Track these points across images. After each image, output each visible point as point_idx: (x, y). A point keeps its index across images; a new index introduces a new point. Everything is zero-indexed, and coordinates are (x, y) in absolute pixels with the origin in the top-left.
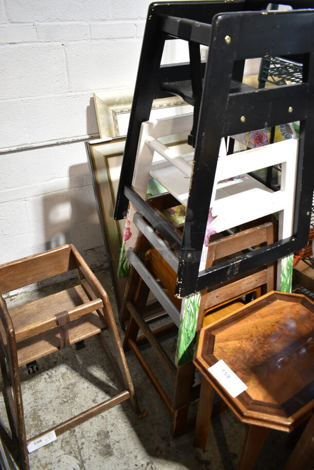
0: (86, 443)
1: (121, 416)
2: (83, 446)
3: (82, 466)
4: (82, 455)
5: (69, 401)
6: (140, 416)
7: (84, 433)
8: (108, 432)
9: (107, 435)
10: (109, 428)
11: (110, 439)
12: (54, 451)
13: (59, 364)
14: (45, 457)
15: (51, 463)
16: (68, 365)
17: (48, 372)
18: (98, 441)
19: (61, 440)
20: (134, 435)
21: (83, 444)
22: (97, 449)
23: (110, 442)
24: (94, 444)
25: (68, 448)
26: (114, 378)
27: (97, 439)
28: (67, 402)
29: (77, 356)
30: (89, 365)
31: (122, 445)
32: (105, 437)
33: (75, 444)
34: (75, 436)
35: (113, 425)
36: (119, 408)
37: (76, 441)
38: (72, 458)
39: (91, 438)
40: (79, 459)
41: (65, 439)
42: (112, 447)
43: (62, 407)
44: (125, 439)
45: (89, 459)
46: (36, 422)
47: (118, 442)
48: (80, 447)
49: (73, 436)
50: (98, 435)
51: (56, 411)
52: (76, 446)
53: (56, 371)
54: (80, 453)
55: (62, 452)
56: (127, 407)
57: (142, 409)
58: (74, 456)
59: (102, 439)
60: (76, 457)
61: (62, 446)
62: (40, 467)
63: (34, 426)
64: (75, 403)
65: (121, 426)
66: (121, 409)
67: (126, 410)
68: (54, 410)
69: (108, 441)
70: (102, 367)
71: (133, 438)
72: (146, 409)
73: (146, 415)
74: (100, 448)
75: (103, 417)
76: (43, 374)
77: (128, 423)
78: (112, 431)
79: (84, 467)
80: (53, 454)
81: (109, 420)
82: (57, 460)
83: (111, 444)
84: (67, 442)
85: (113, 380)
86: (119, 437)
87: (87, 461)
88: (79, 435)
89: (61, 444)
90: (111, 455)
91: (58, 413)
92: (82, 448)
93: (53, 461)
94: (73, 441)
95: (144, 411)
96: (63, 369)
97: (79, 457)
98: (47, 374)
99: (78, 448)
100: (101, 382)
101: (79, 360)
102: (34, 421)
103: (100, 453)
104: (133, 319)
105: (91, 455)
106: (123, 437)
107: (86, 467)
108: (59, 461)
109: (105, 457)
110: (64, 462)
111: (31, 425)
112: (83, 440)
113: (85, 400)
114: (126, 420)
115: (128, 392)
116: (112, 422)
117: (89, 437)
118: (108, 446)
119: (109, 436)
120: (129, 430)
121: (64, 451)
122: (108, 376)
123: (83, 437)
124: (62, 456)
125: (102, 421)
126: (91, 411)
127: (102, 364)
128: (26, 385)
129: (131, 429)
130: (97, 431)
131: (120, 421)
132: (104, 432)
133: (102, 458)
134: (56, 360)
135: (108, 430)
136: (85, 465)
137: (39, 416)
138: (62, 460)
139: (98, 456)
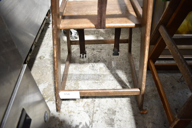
0: (99, 111)
1: (128, 105)
2: (97, 112)
3: (91, 123)
4: (94, 117)
5: (98, 83)
6: (142, 112)
7: (100, 105)
8: (116, 111)
9: (114, 113)
10: (117, 109)
11: (115, 116)
12: (79, 107)
13: (100, 62)
14: (72, 107)
15: (74, 112)
16: (105, 64)
17: (93, 64)
18: (107, 114)
19: (85, 102)
20: (133, 122)
21: (97, 110)
22: (104, 118)
23: (115, 118)
24: (104, 114)
25: (87, 109)
26: (131, 81)
27: (107, 112)
28: (97, 83)
29: (112, 62)
30: (117, 68)
31: (122, 124)
32: (113, 113)
33: (92, 109)
34: (94, 104)
35: (120, 108)
36: (128, 100)
37: (94, 107)
38: (87, 115)
39: (103, 110)
40: (91, 118)
41: (88, 103)
42: (115, 122)
43: (93, 84)
44: (126, 121)
45: (97, 122)
46: (75, 86)
47: (120, 121)
48: (95, 112)
49: (93, 103)
50: (108, 110)
51: (89, 85)
52: (92, 110)
53: (97, 65)
54: (93, 115)
55: (83, 109)
56: (134, 102)
57: (144, 108)
58: (88, 115)
59: (110, 114)
60: (90, 116)
61: (84, 106)
62: (67, 111)
63: (74, 88)
64: (101, 86)
65: (126, 112)
66: (130, 102)
67: (133, 104)
68: (88, 84)
69: (113, 117)
70: (126, 73)
71: (131, 123)
72: (147, 109)
73: (147, 113)
74: (107, 118)
75: (115, 101)
76: (90, 63)
77: (132, 112)
78: (118, 112)
79: (92, 125)
80: (77, 108)
81: (119, 104)
82: (78, 112)
83: (115, 120)
84: (88, 105)
85: (130, 82)
86: (122, 118)
87: (96, 122)
88: (96, 104)
89: (84, 105)
90: (112, 127)
91: (89, 87)
92: (96, 113)
93: (75, 112)
94: (92, 106)
95: (146, 110)
96: (101, 65)
97: (92, 117)
98: (92, 65)
99: (93, 112)
100: (122, 80)
101: (113, 64)
102: (75, 85)
103: (106, 122)
104: (162, 38)
105: (99, 120)
106: (124, 119)
107: (93, 126)
108: (79, 113)
109: (108, 125)
110: (81, 115)
111: (72, 86)
112: (98, 109)
113: (108, 86)
114: (131, 110)
115: (139, 90)
116: (120, 106)
117: (102, 108)
118: (112, 120)
119: (115, 114)
120: (130, 117)
121: (84, 109)
122: (128, 79)
123: (99, 107)
124: (82, 111)
125: (114, 103)
126: (108, 91)
127: (126, 71)
128: (78, 66)
129: (132, 117)
130: (108, 107)
131: (126, 108)
132: (113, 110)
133: (106, 125)
134: (100, 60)
135: (116, 110)
136: (93, 124)
137: (78, 84)
138: (81, 114)
139: (104, 123)
